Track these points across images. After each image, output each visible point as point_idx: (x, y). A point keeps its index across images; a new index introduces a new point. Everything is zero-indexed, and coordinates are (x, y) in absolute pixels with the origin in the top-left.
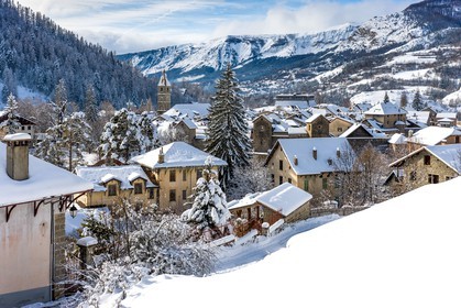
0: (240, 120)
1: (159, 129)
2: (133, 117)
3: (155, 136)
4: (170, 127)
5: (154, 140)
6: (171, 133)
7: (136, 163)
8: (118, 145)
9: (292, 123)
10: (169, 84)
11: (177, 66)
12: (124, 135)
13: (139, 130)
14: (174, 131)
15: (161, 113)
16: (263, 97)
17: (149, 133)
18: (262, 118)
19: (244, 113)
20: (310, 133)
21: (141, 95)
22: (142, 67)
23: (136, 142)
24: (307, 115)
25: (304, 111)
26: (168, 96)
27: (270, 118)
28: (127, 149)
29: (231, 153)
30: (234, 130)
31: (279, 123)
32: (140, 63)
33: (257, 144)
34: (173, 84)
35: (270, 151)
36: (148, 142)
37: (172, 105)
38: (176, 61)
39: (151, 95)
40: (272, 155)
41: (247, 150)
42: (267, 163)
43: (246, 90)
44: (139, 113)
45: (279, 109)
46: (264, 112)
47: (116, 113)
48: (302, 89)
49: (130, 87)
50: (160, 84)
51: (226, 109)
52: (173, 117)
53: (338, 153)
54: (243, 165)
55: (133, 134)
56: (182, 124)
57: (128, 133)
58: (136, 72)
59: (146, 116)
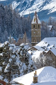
1: (33, 57)
2: (13, 48)
3: (30, 62)
4: (41, 55)
5: (29, 65)
6: (42, 60)
7: (17, 83)
8: (3, 70)
10: (39, 22)
11: (45, 8)
12: (7, 62)
13: (18, 58)
14: (44, 58)
15: (34, 44)
17: (26, 59)
21: (19, 31)
22: (19, 9)
23: (16, 67)
26: (39, 31)
28: (10, 73)
32: (18, 7)
34: (43, 22)
36: (25, 66)
37: (42, 39)
38: (44, 4)
39: (26, 31)
44: (18, 45)
47: (1, 45)
49: (10, 25)
50: (33, 23)
52: (43, 48)
55: (14, 61)
56: (50, 53)
57: (10, 60)
58: (15, 14)
59: (23, 47)
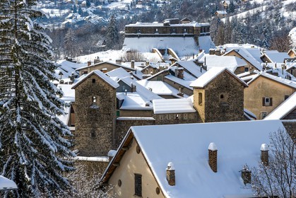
0: (45, 85)
9: (161, 87)
16: (97, 29)
18: (94, 79)
19: (52, 68)
20: (201, 110)
24: (195, 69)
25: (187, 62)
27: (113, 78)
29: (24, 161)
30: (30, 107)
31: (132, 89)
33: (84, 138)
35: (113, 153)
40: (117, 163)
41: (61, 152)
42: (106, 182)
43: (57, 13)
45: (132, 56)
46: (98, 64)
48: (183, 12)
51: (11, 60)
53: (265, 156)
54: (52, 187)
